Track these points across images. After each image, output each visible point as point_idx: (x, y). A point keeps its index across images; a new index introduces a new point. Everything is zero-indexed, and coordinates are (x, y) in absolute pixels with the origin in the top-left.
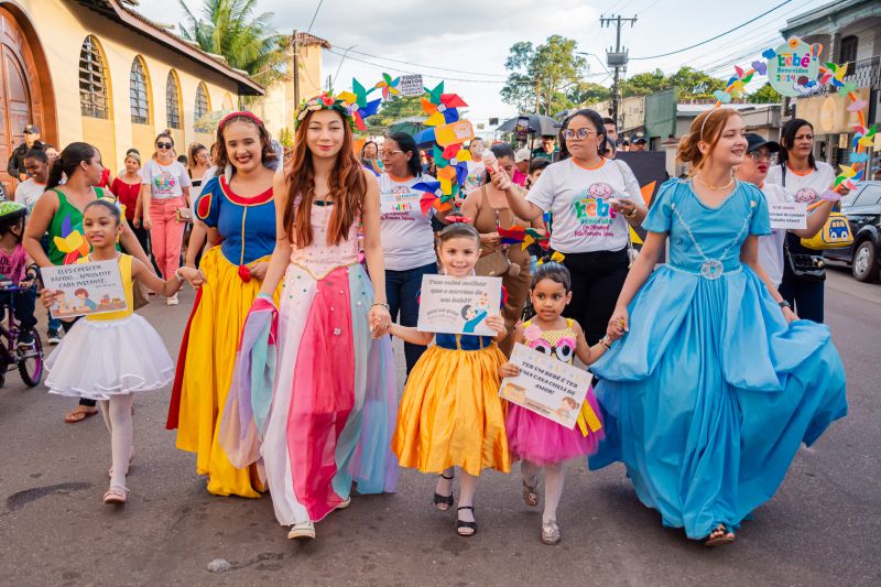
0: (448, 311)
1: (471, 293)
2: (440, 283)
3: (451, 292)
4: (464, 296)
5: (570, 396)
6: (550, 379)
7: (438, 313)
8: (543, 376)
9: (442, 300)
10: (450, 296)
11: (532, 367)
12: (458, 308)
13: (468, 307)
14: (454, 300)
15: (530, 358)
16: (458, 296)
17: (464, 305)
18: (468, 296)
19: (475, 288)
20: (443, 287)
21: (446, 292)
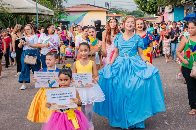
0: (44, 82)
1: (50, 76)
2: (40, 74)
3: (44, 76)
4: (48, 78)
5: (71, 97)
6: (63, 95)
7: (41, 82)
8: (60, 96)
9: (41, 79)
10: (44, 78)
11: (55, 95)
12: (47, 81)
13: (49, 80)
14: (45, 79)
15: (53, 92)
16: (46, 78)
17: (48, 80)
18: (49, 77)
19: (51, 75)
20: (41, 75)
21: (42, 76)
